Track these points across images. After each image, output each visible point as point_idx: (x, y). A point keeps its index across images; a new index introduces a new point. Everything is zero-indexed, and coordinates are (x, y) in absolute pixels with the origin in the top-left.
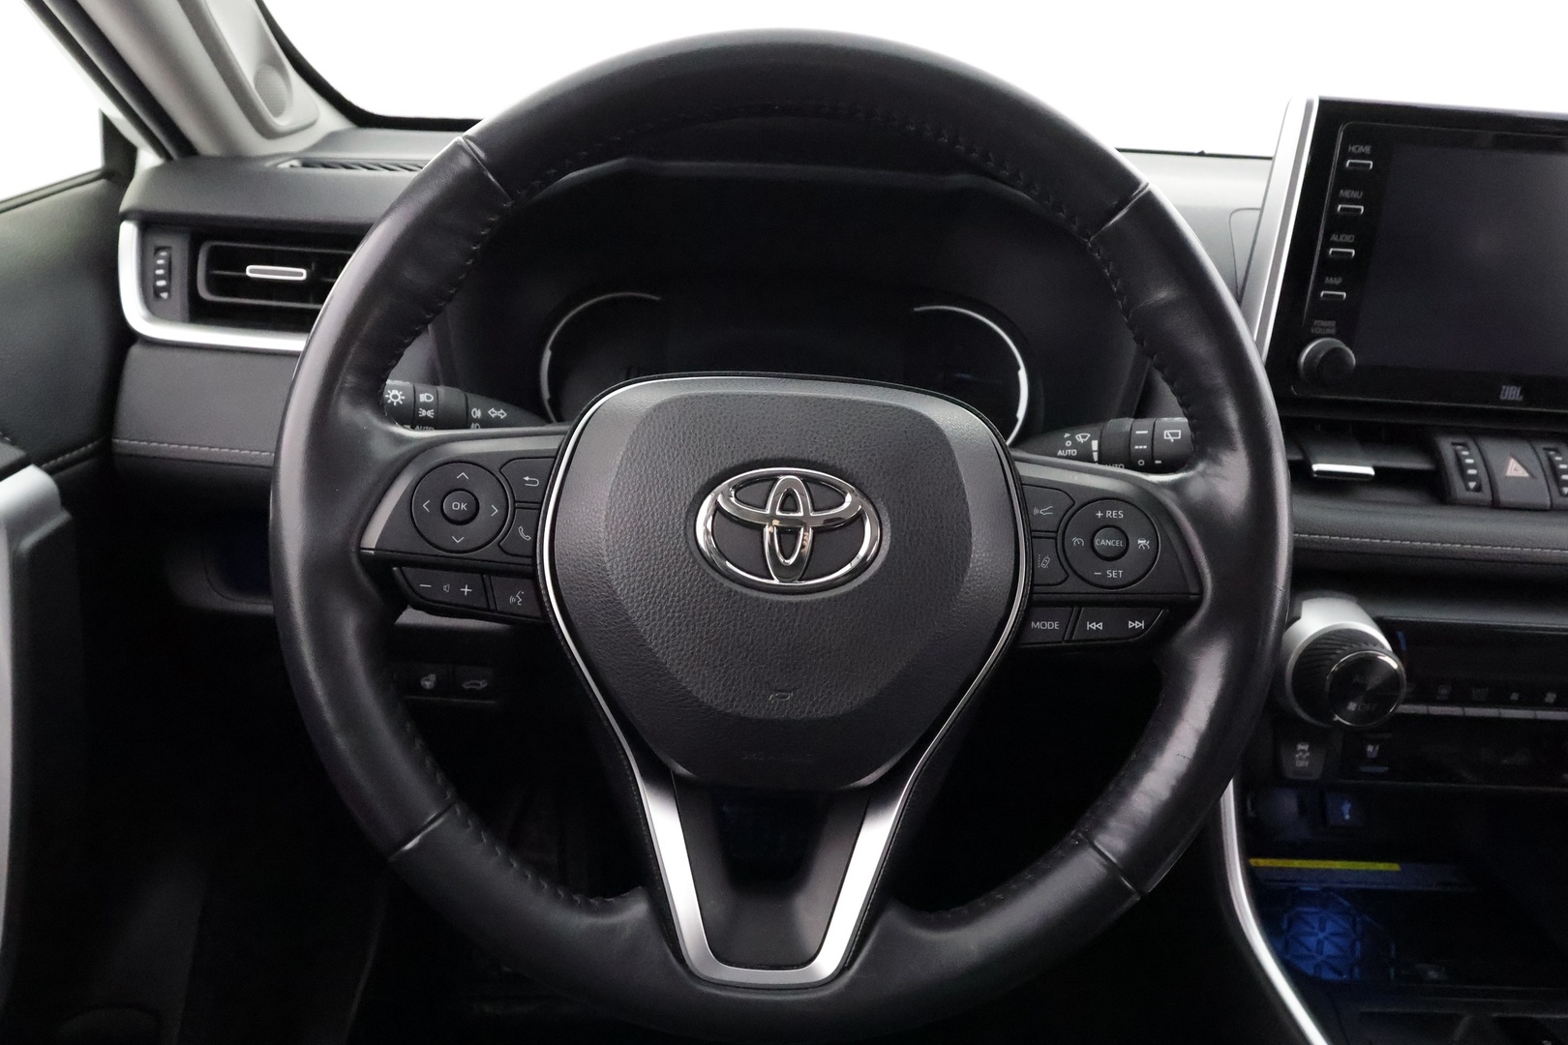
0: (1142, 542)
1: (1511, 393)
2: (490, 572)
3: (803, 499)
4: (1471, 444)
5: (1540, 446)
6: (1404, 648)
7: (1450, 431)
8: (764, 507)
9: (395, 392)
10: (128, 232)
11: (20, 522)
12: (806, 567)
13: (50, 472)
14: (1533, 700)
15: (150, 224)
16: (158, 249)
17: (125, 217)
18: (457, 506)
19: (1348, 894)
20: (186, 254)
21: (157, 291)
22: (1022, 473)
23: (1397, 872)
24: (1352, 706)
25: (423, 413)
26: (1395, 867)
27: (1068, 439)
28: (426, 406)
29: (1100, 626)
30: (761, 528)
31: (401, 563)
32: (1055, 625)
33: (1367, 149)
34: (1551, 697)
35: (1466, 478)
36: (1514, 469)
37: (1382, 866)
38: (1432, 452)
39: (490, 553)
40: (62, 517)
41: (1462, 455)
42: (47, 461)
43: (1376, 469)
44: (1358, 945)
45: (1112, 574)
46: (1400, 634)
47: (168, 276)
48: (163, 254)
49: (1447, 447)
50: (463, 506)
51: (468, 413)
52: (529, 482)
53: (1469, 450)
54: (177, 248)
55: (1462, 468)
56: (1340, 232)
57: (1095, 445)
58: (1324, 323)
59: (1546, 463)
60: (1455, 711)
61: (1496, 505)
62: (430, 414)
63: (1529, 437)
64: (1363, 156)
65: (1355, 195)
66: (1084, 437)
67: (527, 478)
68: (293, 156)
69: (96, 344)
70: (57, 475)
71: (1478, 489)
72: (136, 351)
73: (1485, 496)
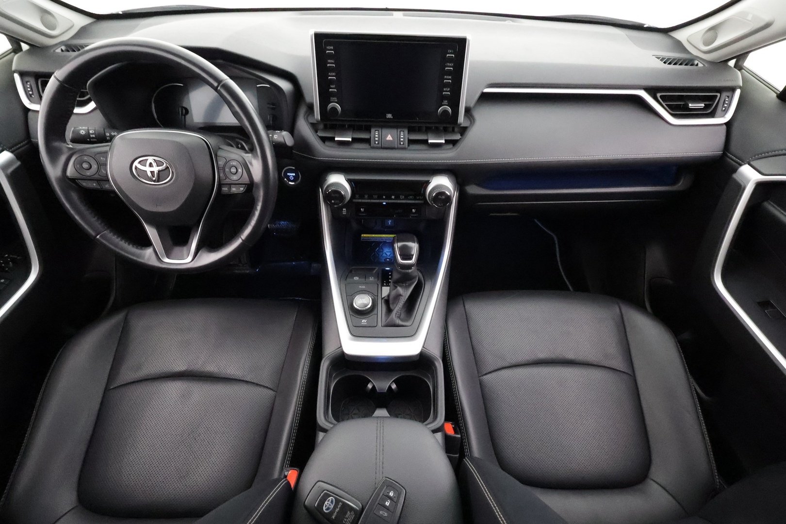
0: (240, 170)
1: (388, 116)
2: (100, 180)
3: (154, 164)
4: (378, 130)
5: (399, 130)
6: (354, 186)
7: (374, 127)
8: (145, 166)
9: (82, 131)
10: (17, 77)
11: (5, 167)
12: (158, 179)
13: (12, 152)
15: (22, 74)
16: (27, 82)
17: (14, 72)
18: (85, 166)
20: (35, 82)
21: (31, 95)
24: (333, 201)
25: (91, 136)
28: (92, 134)
29: (235, 189)
30: (146, 171)
31: (77, 179)
32: (227, 189)
33: (332, 48)
35: (375, 141)
36: (389, 137)
38: (369, 133)
39: (96, 176)
40: (19, 163)
41: (375, 134)
42: (11, 148)
43: (351, 138)
45: (235, 177)
46: (352, 183)
47: (32, 90)
48: (29, 83)
49: (372, 132)
50: (87, 166)
51: (105, 134)
52: (103, 159)
54: (31, 81)
55: (375, 138)
56: (330, 72)
58: (334, 98)
61: (382, 148)
62: (94, 136)
63: (393, 128)
64: (331, 50)
65: (332, 61)
68: (62, 43)
69: (20, 113)
70: (14, 153)
71: (378, 144)
72: (30, 114)
73: (380, 145)
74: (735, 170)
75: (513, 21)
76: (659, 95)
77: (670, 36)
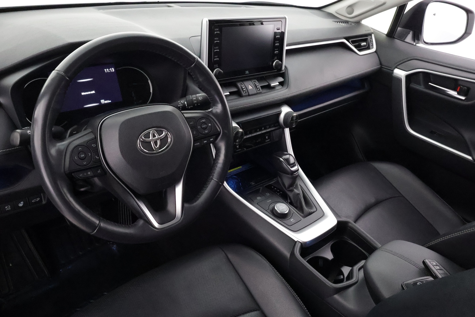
0: (209, 125)
1: (247, 72)
2: (93, 167)
3: (156, 134)
4: (242, 83)
5: (253, 81)
6: (241, 127)
7: (239, 81)
8: (150, 138)
12: (160, 147)
14: (261, 130)
19: (235, 175)
22: (185, 116)
23: (242, 168)
24: (237, 141)
26: (241, 167)
27: (179, 102)
29: (206, 141)
30: (150, 142)
31: (74, 172)
32: (199, 144)
33: (218, 29)
34: (263, 128)
35: (244, 91)
36: (250, 87)
37: (239, 168)
38: (237, 87)
39: (92, 164)
43: (229, 92)
44: (235, 186)
45: (206, 132)
46: (240, 125)
49: (239, 85)
50: (83, 155)
52: (94, 146)
53: (243, 85)
55: (243, 89)
56: (216, 47)
57: (186, 103)
58: (216, 65)
59: (254, 83)
60: (250, 136)
61: (249, 95)
63: (250, 80)
64: (217, 31)
65: (217, 39)
66: (183, 101)
67: (93, 145)
71: (246, 93)
73: (247, 94)
74: (393, 73)
75: (246, 7)
76: (350, 41)
77: (323, 11)
